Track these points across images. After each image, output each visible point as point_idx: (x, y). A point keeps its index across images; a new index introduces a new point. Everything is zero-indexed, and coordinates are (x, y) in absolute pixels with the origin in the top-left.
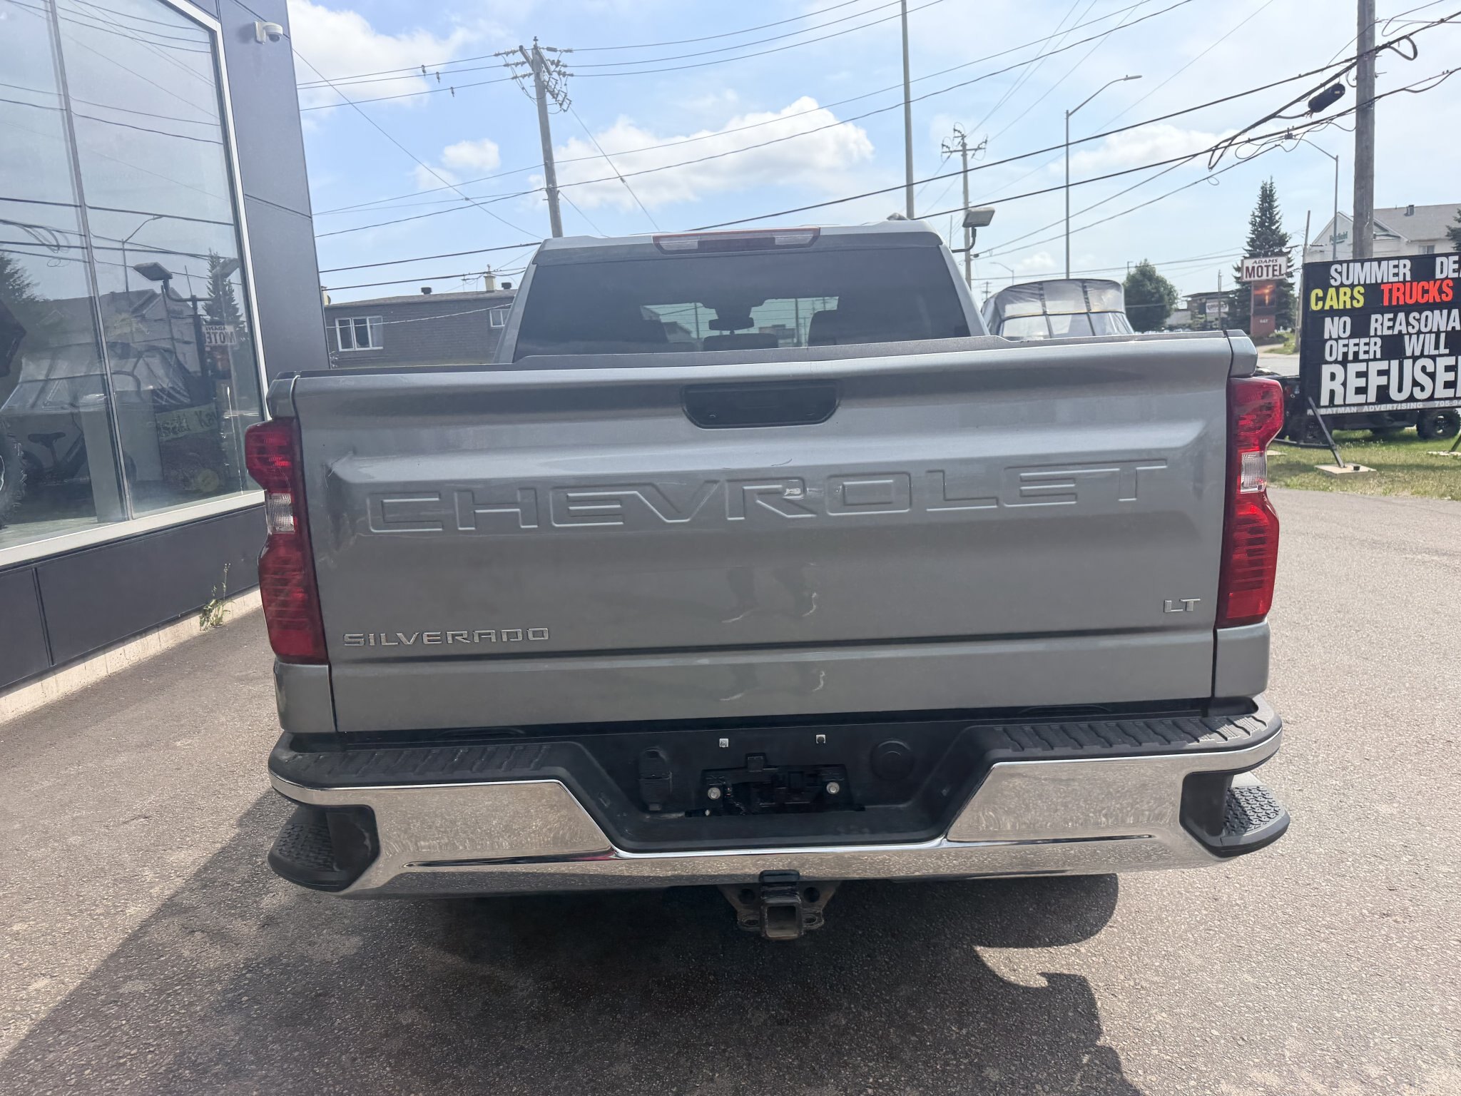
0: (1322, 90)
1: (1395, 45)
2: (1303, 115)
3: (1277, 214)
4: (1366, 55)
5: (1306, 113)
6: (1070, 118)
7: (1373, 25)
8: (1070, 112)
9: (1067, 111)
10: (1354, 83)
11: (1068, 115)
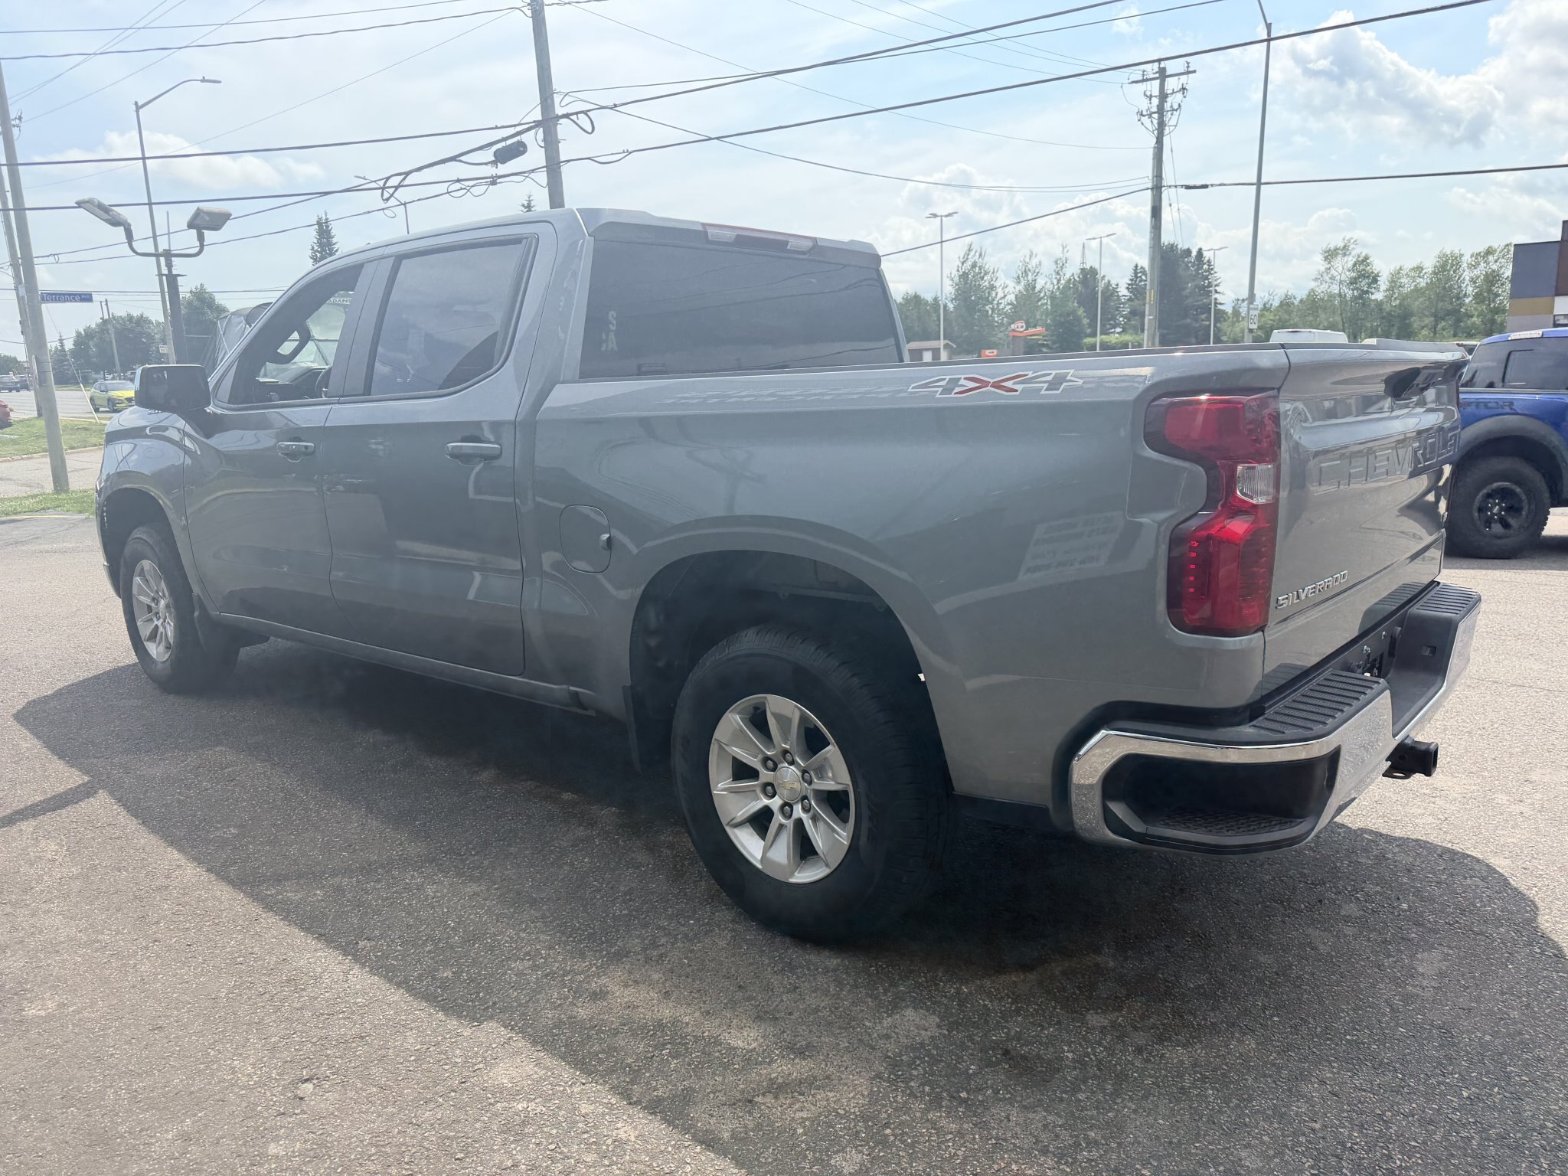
0: (503, 144)
1: (573, 117)
2: (486, 164)
3: (337, 251)
4: (548, 123)
5: (490, 162)
6: (141, 111)
7: (552, 95)
8: (140, 104)
9: (136, 103)
10: (543, 144)
11: (138, 108)
